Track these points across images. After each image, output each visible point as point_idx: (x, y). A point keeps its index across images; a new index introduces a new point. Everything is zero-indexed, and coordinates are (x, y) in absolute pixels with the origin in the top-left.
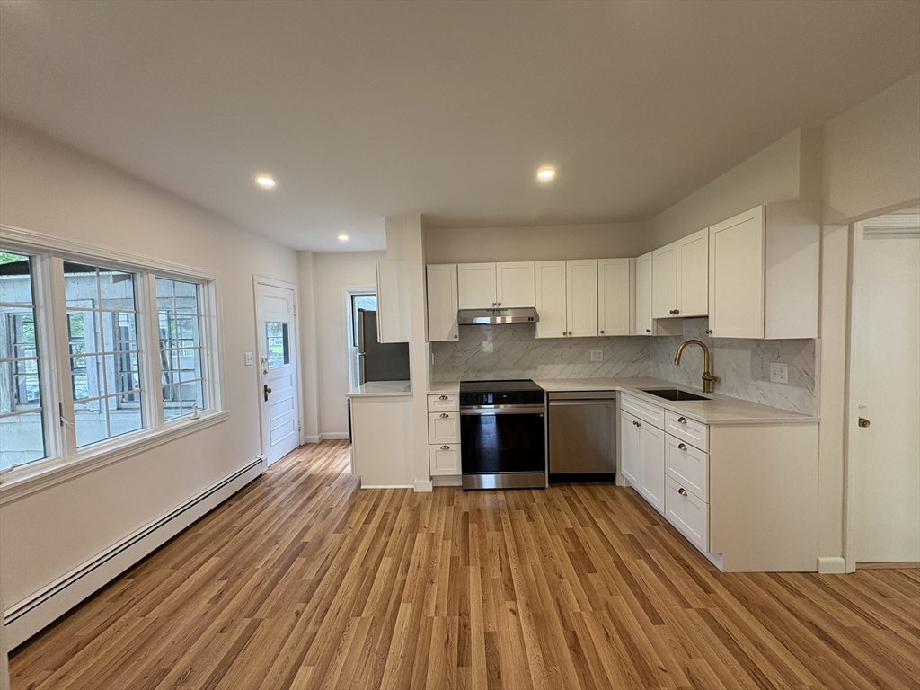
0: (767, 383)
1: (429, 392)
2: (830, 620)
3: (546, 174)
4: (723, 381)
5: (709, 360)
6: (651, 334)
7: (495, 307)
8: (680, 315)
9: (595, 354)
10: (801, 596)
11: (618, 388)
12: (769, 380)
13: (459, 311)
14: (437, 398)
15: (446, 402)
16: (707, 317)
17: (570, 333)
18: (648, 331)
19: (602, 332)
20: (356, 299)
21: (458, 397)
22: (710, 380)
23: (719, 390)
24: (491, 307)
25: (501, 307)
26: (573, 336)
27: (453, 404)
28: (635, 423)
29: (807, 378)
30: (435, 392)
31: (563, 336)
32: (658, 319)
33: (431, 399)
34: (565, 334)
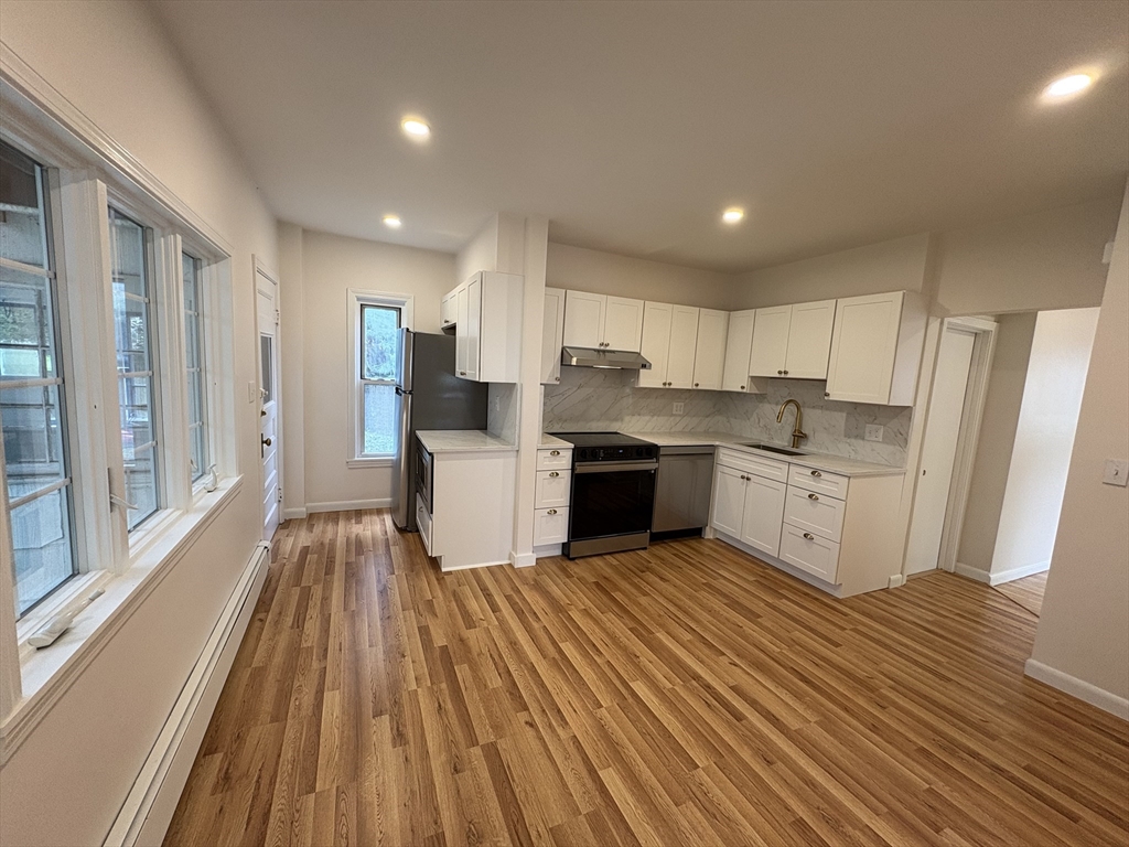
0: (861, 442)
1: (540, 446)
2: (919, 617)
3: (733, 216)
4: (811, 438)
5: (799, 419)
6: (745, 391)
7: (602, 348)
8: (788, 376)
9: (678, 407)
10: (895, 606)
11: (717, 443)
12: (863, 439)
13: (563, 349)
14: (548, 453)
15: (558, 458)
16: (826, 381)
17: (670, 384)
18: (743, 387)
19: (697, 385)
20: (366, 310)
21: (570, 453)
22: (799, 437)
23: (806, 445)
24: (597, 347)
25: (608, 348)
26: (672, 387)
27: (565, 460)
28: (743, 477)
29: (901, 439)
30: (546, 446)
31: (662, 386)
32: (752, 377)
33: (540, 453)
34: (665, 384)
